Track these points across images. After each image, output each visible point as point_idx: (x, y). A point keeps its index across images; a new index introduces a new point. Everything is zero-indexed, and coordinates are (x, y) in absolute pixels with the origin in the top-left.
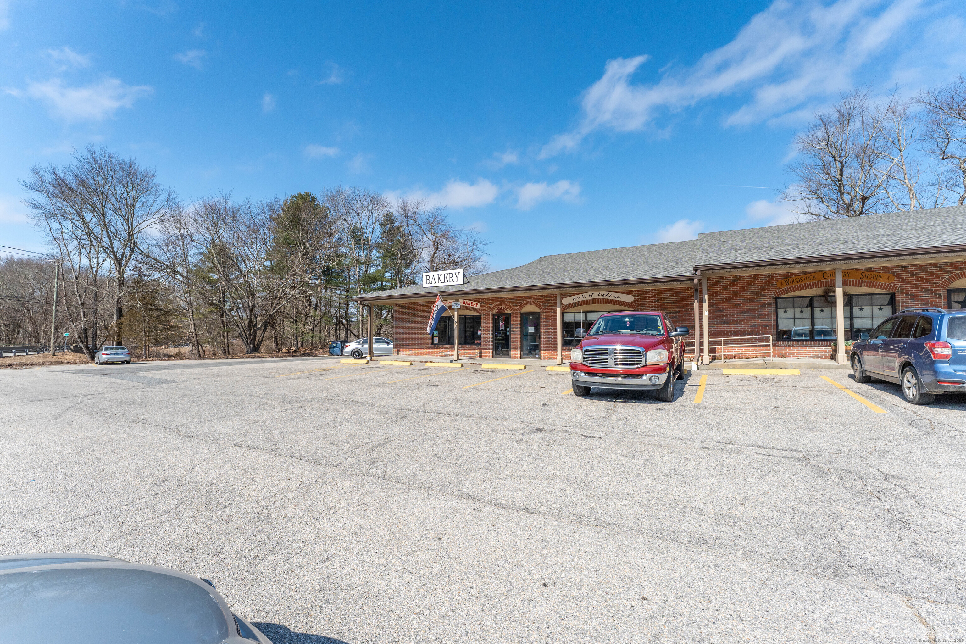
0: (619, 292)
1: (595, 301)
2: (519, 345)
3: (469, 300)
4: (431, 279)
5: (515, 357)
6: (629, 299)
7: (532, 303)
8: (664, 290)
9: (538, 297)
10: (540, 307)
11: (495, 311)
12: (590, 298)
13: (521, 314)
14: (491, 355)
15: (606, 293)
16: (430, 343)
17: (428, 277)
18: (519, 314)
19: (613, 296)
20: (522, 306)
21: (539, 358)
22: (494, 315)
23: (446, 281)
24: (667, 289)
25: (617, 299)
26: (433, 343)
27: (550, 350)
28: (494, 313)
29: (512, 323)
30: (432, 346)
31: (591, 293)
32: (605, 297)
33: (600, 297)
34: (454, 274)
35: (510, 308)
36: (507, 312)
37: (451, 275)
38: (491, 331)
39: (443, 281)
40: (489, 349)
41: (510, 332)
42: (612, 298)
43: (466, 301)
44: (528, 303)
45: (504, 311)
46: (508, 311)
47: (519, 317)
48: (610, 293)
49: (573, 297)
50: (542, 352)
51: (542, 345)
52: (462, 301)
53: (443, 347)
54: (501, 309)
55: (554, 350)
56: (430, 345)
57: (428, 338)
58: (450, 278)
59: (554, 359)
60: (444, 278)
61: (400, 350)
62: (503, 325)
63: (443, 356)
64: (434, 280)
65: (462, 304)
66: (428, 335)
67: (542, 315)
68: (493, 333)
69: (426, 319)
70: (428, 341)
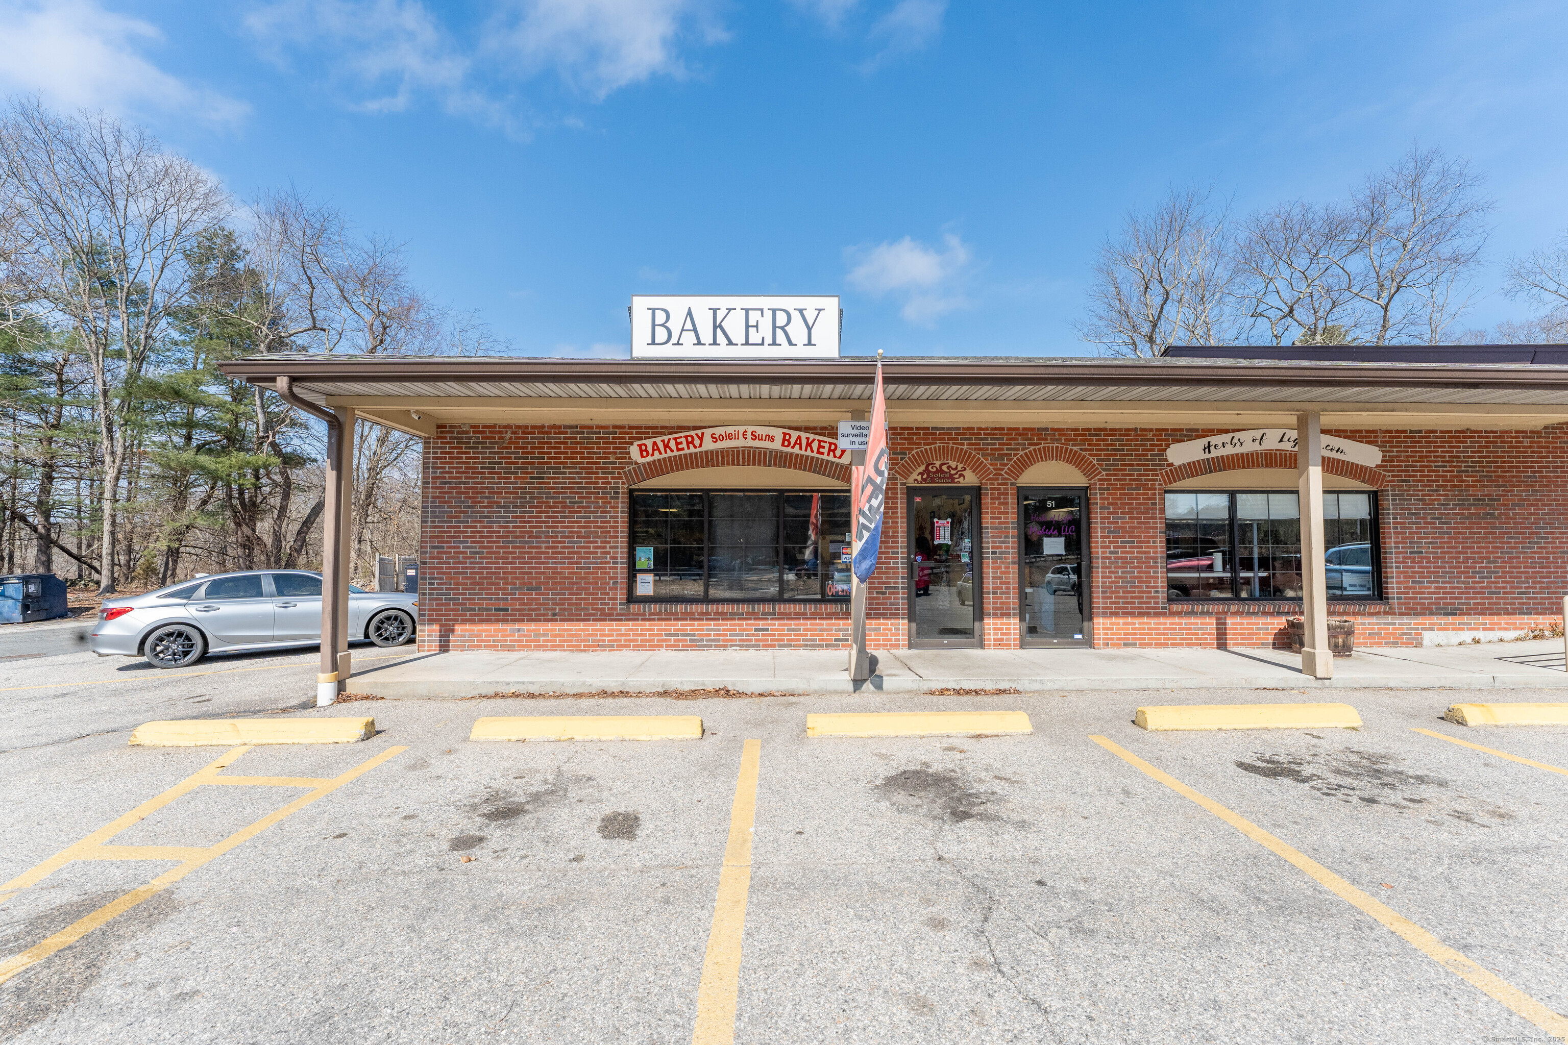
0: (1339, 434)
1: (1270, 460)
2: (1013, 600)
3: (807, 429)
4: (675, 325)
5: (999, 644)
7: (1058, 455)
9: (1085, 436)
10: (1088, 471)
11: (914, 478)
12: (1256, 447)
13: (1019, 489)
14: (903, 639)
16: (620, 594)
17: (660, 317)
18: (1012, 492)
19: (1324, 445)
20: (1024, 464)
21: (1089, 643)
22: (909, 492)
23: (754, 337)
25: (1334, 455)
26: (631, 598)
27: (1126, 614)
28: (911, 482)
29: (985, 521)
30: (634, 608)
31: (1259, 433)
33: (1287, 446)
34: (796, 316)
35: (977, 468)
36: (963, 482)
37: (781, 319)
38: (901, 551)
39: (738, 336)
40: (895, 615)
41: (977, 552)
43: (795, 434)
44: (1046, 455)
45: (952, 478)
46: (970, 479)
47: (1012, 500)
49: (1204, 441)
50: (1099, 623)
51: (1099, 600)
52: (778, 433)
53: (686, 613)
54: (940, 470)
55: (1141, 615)
56: (621, 604)
57: (610, 578)
58: (775, 327)
59: (1143, 645)
60: (748, 326)
61: (458, 628)
62: (948, 530)
63: (685, 648)
64: (695, 330)
65: (777, 445)
66: (609, 563)
67: (1097, 499)
68: (909, 557)
69: (601, 498)
70: (611, 589)
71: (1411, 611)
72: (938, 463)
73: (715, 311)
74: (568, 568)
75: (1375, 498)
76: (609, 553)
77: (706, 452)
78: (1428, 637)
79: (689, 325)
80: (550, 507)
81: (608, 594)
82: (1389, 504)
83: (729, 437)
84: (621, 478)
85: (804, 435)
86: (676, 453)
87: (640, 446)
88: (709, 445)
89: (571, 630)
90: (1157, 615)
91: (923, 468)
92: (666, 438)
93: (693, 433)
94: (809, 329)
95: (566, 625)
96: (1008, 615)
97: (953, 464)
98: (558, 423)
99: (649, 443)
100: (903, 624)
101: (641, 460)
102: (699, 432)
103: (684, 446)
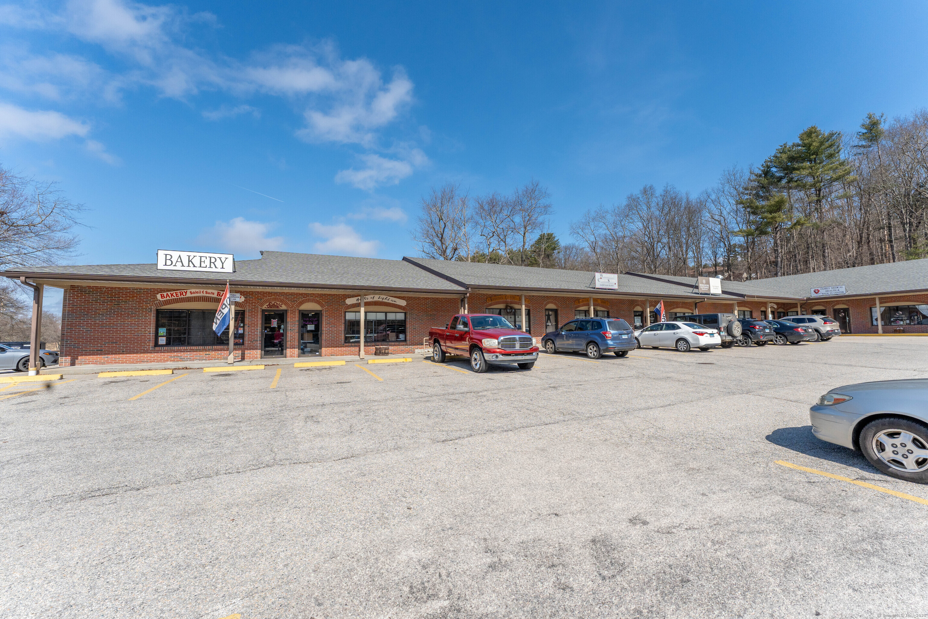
0: (395, 297)
1: (376, 303)
2: (296, 344)
4: (174, 260)
5: (291, 356)
6: (403, 303)
7: (312, 301)
8: (427, 298)
9: (321, 295)
10: (322, 305)
11: (265, 307)
12: (372, 300)
13: (300, 311)
14: (258, 356)
15: (385, 297)
16: (152, 344)
17: (168, 257)
18: (297, 311)
19: (391, 300)
20: (301, 303)
21: (320, 355)
22: (263, 311)
23: (203, 265)
24: (429, 298)
25: (393, 302)
26: (156, 344)
27: (332, 347)
28: (264, 308)
29: (289, 320)
30: (157, 348)
31: (372, 296)
32: (384, 300)
33: (380, 300)
34: (218, 260)
35: (286, 304)
36: (281, 308)
37: (213, 260)
38: (259, 329)
39: (197, 263)
40: (256, 349)
41: (285, 330)
42: (390, 301)
43: (222, 292)
44: (308, 301)
45: (278, 307)
46: (284, 307)
47: (297, 314)
48: (389, 297)
49: (357, 298)
50: (324, 349)
51: (324, 343)
52: (215, 292)
53: (178, 350)
54: (274, 305)
55: (336, 347)
56: (152, 348)
57: (148, 339)
58: (210, 262)
59: (337, 355)
60: (201, 262)
61: (79, 357)
62: (276, 323)
63: (178, 361)
64: (181, 262)
65: (215, 296)
66: (147, 333)
67: (324, 313)
68: (262, 331)
69: (145, 312)
70: (148, 342)
71: (413, 344)
72: (273, 303)
73: (189, 256)
75: (405, 314)
76: (147, 330)
77: (188, 297)
78: (416, 350)
79: (179, 260)
80: (122, 315)
81: (146, 344)
82: (408, 316)
83: (197, 292)
84: (153, 305)
86: (176, 297)
87: (161, 295)
88: (189, 295)
89: (130, 357)
90: (341, 347)
91: (268, 304)
92: (172, 292)
93: (182, 291)
94: (223, 264)
96: (294, 348)
97: (278, 303)
99: (165, 294)
100: (259, 352)
101: (161, 299)
102: (185, 291)
103: (179, 295)
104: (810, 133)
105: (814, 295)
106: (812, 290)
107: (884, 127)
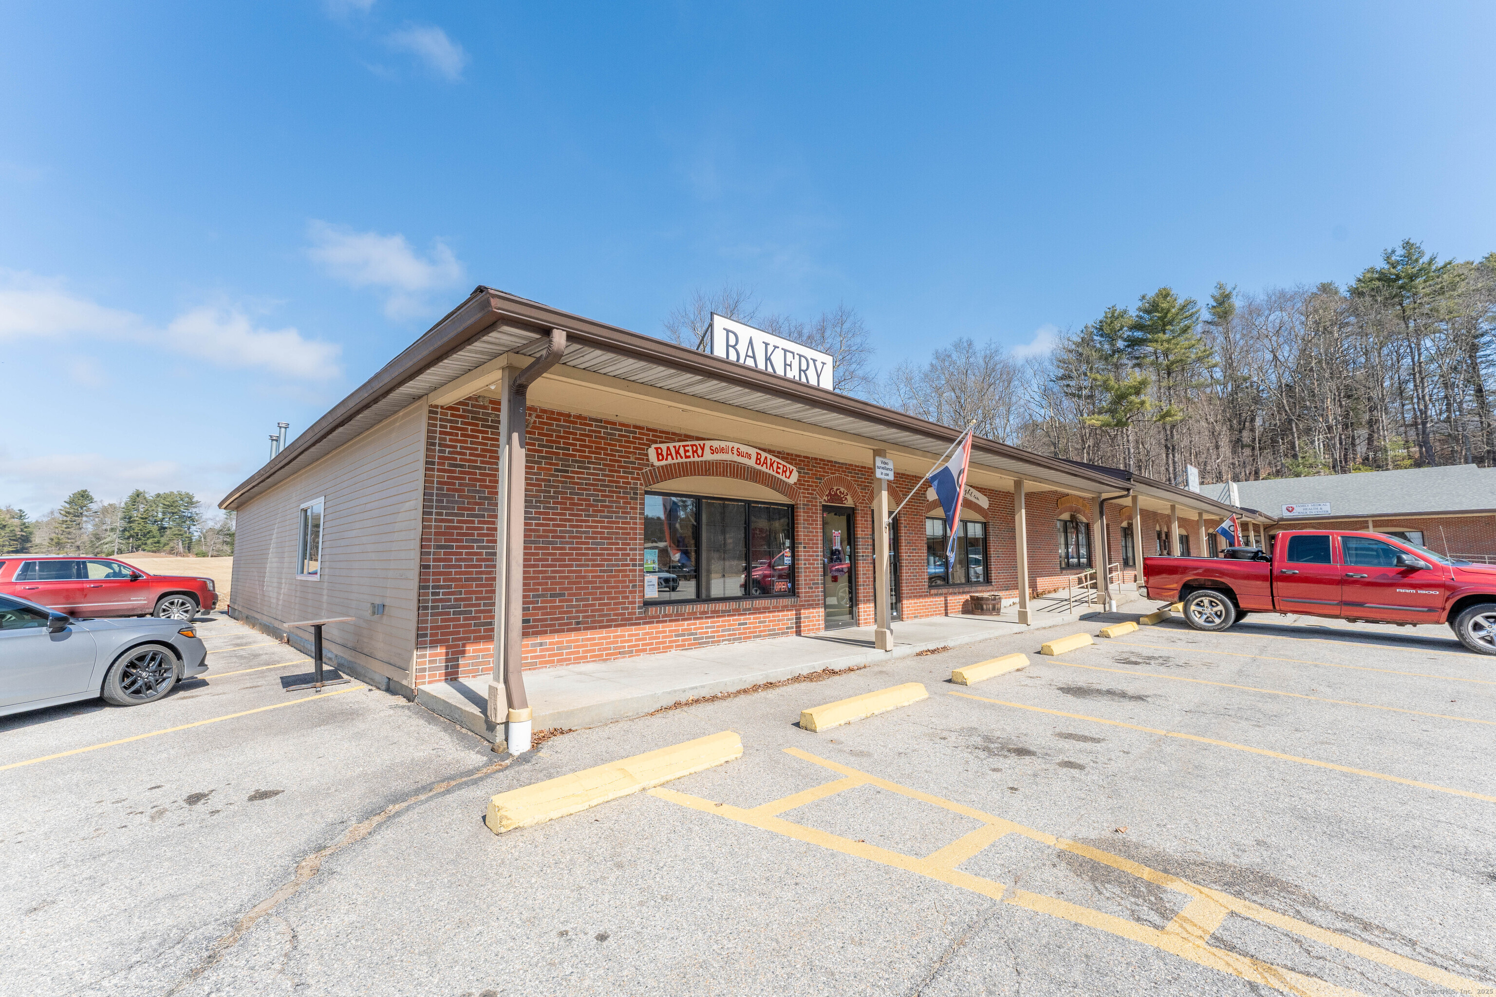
0: (976, 489)
3: (770, 451)
5: (866, 622)
6: (985, 502)
10: (898, 500)
11: (824, 498)
14: (822, 623)
15: (968, 488)
16: (639, 597)
18: (869, 512)
21: (902, 617)
22: (822, 509)
25: (976, 501)
26: (645, 601)
27: (915, 597)
29: (859, 532)
35: (853, 494)
36: (847, 504)
37: (804, 364)
40: (817, 605)
41: (854, 557)
42: (972, 498)
43: (764, 455)
45: (841, 500)
46: (850, 501)
47: (869, 519)
48: (971, 490)
50: (905, 604)
51: (904, 588)
52: (753, 452)
54: (836, 494)
55: (919, 597)
56: (639, 608)
57: (630, 581)
59: (920, 617)
60: (786, 365)
61: (470, 648)
63: (691, 647)
65: (752, 463)
66: (628, 565)
69: (623, 498)
70: (631, 592)
71: (998, 589)
72: (835, 488)
74: (592, 571)
75: (985, 526)
76: (628, 555)
77: (705, 462)
79: (750, 353)
80: (574, 504)
81: (628, 598)
82: (991, 530)
83: (722, 450)
84: (639, 479)
85: (769, 456)
86: (684, 460)
87: (657, 449)
88: (708, 456)
89: (594, 639)
90: (924, 597)
91: (829, 491)
92: (677, 444)
93: (697, 443)
94: (818, 377)
95: (589, 634)
96: (869, 601)
97: (842, 490)
98: (584, 414)
99: (664, 446)
100: (821, 612)
101: (657, 463)
102: (702, 443)
103: (690, 454)
104: (1165, 294)
105: (1286, 515)
106: (1284, 507)
107: (1238, 303)
